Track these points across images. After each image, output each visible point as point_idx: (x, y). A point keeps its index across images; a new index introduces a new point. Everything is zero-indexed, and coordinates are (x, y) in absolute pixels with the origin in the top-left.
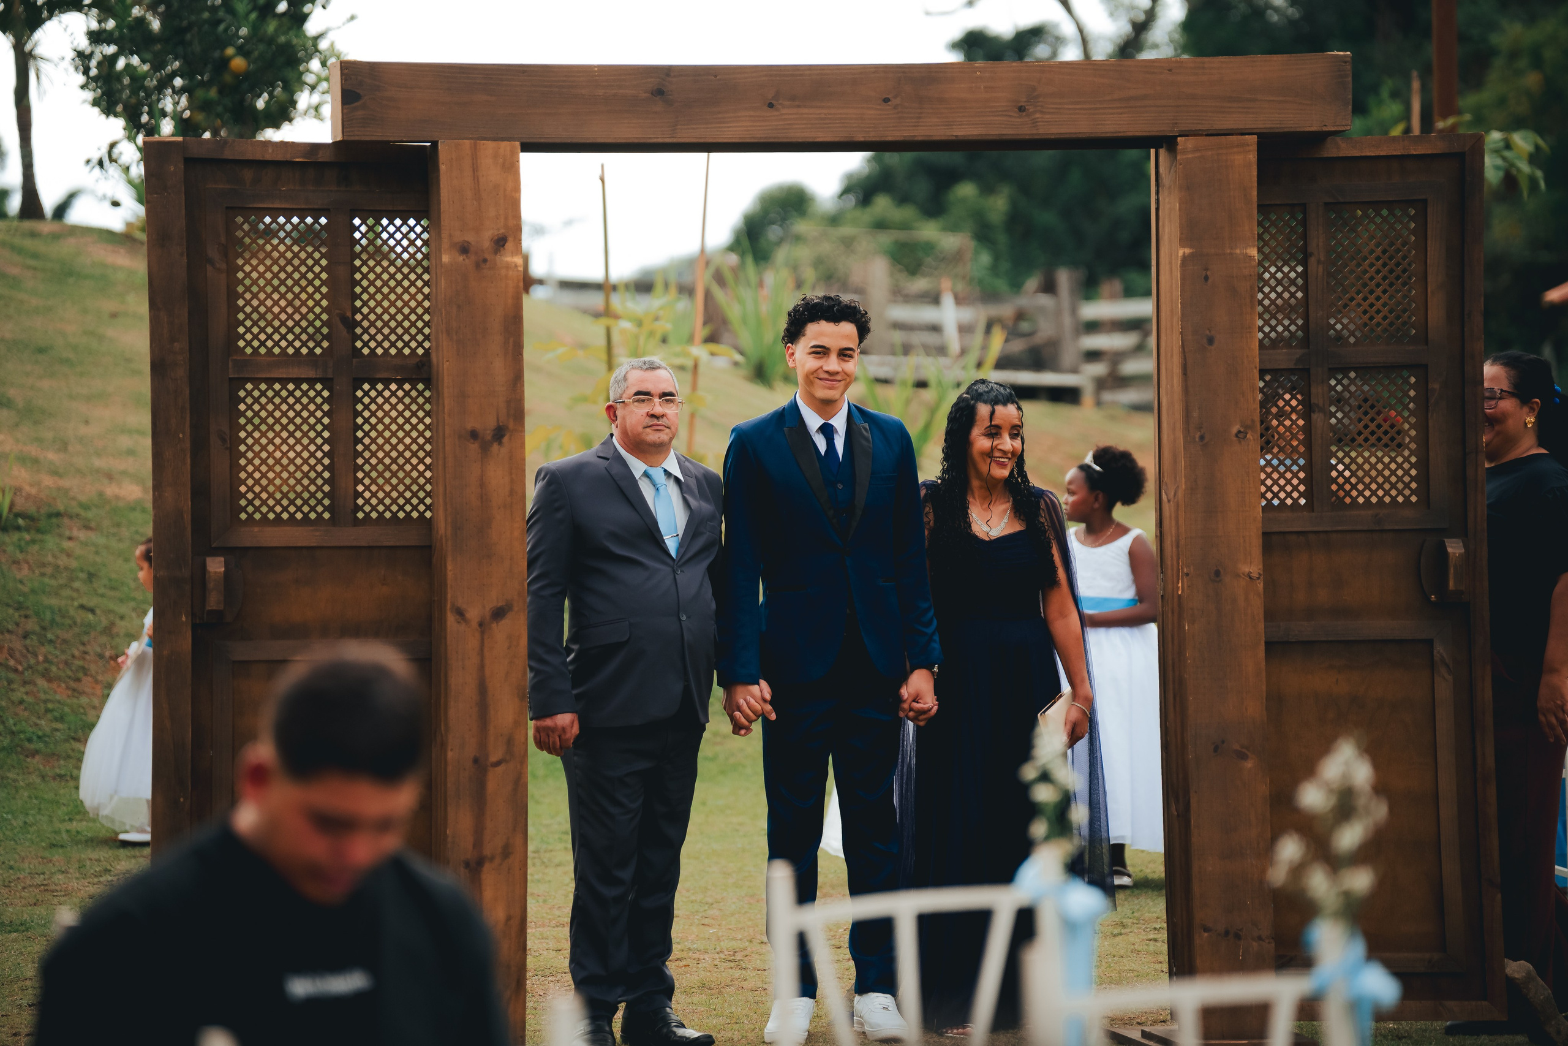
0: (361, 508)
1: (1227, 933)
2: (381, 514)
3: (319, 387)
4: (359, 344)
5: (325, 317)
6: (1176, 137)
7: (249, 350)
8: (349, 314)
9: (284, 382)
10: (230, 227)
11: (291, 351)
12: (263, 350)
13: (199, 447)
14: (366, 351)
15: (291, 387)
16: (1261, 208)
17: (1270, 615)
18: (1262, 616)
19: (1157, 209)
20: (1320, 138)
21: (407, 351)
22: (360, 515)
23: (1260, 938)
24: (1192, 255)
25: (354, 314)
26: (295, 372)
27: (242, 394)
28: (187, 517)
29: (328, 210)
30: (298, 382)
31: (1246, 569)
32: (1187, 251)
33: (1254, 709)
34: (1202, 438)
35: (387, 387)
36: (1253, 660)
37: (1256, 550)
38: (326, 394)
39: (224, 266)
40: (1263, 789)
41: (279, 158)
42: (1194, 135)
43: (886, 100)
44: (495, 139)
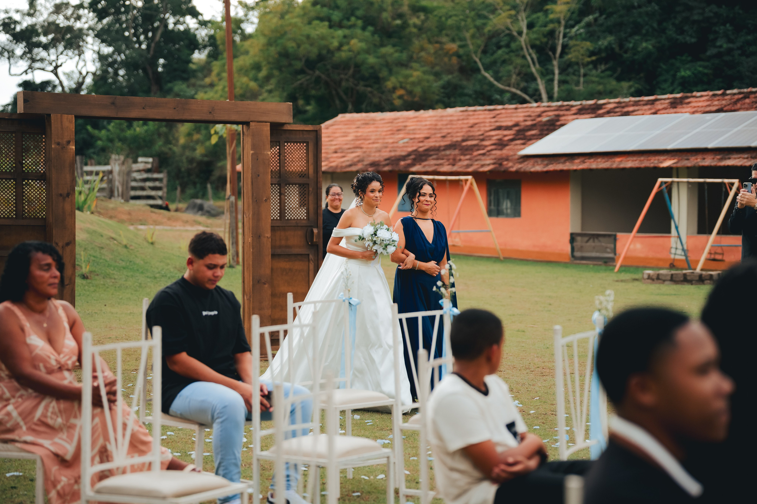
2: (30, 217)
3: (12, 181)
5: (14, 161)
6: (250, 122)
8: (21, 161)
11: (4, 170)
14: (26, 171)
15: (4, 180)
16: (271, 141)
17: (272, 248)
18: (270, 248)
19: (243, 141)
20: (283, 124)
21: (38, 172)
22: (24, 216)
24: (254, 153)
25: (23, 161)
26: (5, 176)
29: (16, 132)
30: (6, 179)
31: (267, 235)
33: (268, 272)
34: (256, 201)
35: (32, 181)
36: (268, 259)
37: (269, 231)
38: (14, 183)
40: (269, 292)
41: (1, 117)
42: (254, 122)
43: (175, 108)
44: (67, 114)
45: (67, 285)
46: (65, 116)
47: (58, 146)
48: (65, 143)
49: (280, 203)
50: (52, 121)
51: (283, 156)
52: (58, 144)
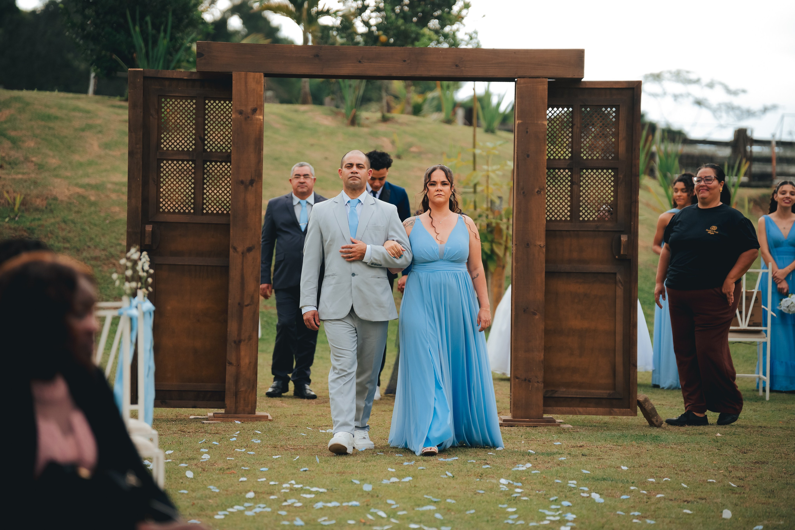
0: (205, 209)
1: (525, 380)
2: (212, 211)
3: (190, 163)
4: (206, 147)
5: (194, 137)
6: (516, 78)
7: (165, 149)
8: (202, 136)
9: (178, 161)
10: (160, 103)
11: (180, 149)
12: (170, 149)
13: (145, 184)
14: (209, 150)
15: (180, 162)
17: (547, 261)
18: (544, 261)
21: (224, 151)
22: (205, 211)
23: (538, 382)
24: (522, 123)
25: (204, 136)
26: (181, 157)
27: (162, 164)
28: (140, 210)
29: (196, 97)
30: (183, 161)
31: (539, 243)
32: (520, 121)
33: (540, 296)
34: (524, 193)
35: (216, 164)
36: (541, 278)
37: (543, 236)
38: (193, 165)
39: (156, 117)
40: (542, 326)
41: (178, 77)
42: (524, 78)
43: (405, 61)
44: (253, 72)
45: (247, 306)
46: (251, 75)
47: (239, 116)
48: (249, 111)
49: (571, 196)
50: (234, 82)
51: (577, 127)
52: (241, 113)
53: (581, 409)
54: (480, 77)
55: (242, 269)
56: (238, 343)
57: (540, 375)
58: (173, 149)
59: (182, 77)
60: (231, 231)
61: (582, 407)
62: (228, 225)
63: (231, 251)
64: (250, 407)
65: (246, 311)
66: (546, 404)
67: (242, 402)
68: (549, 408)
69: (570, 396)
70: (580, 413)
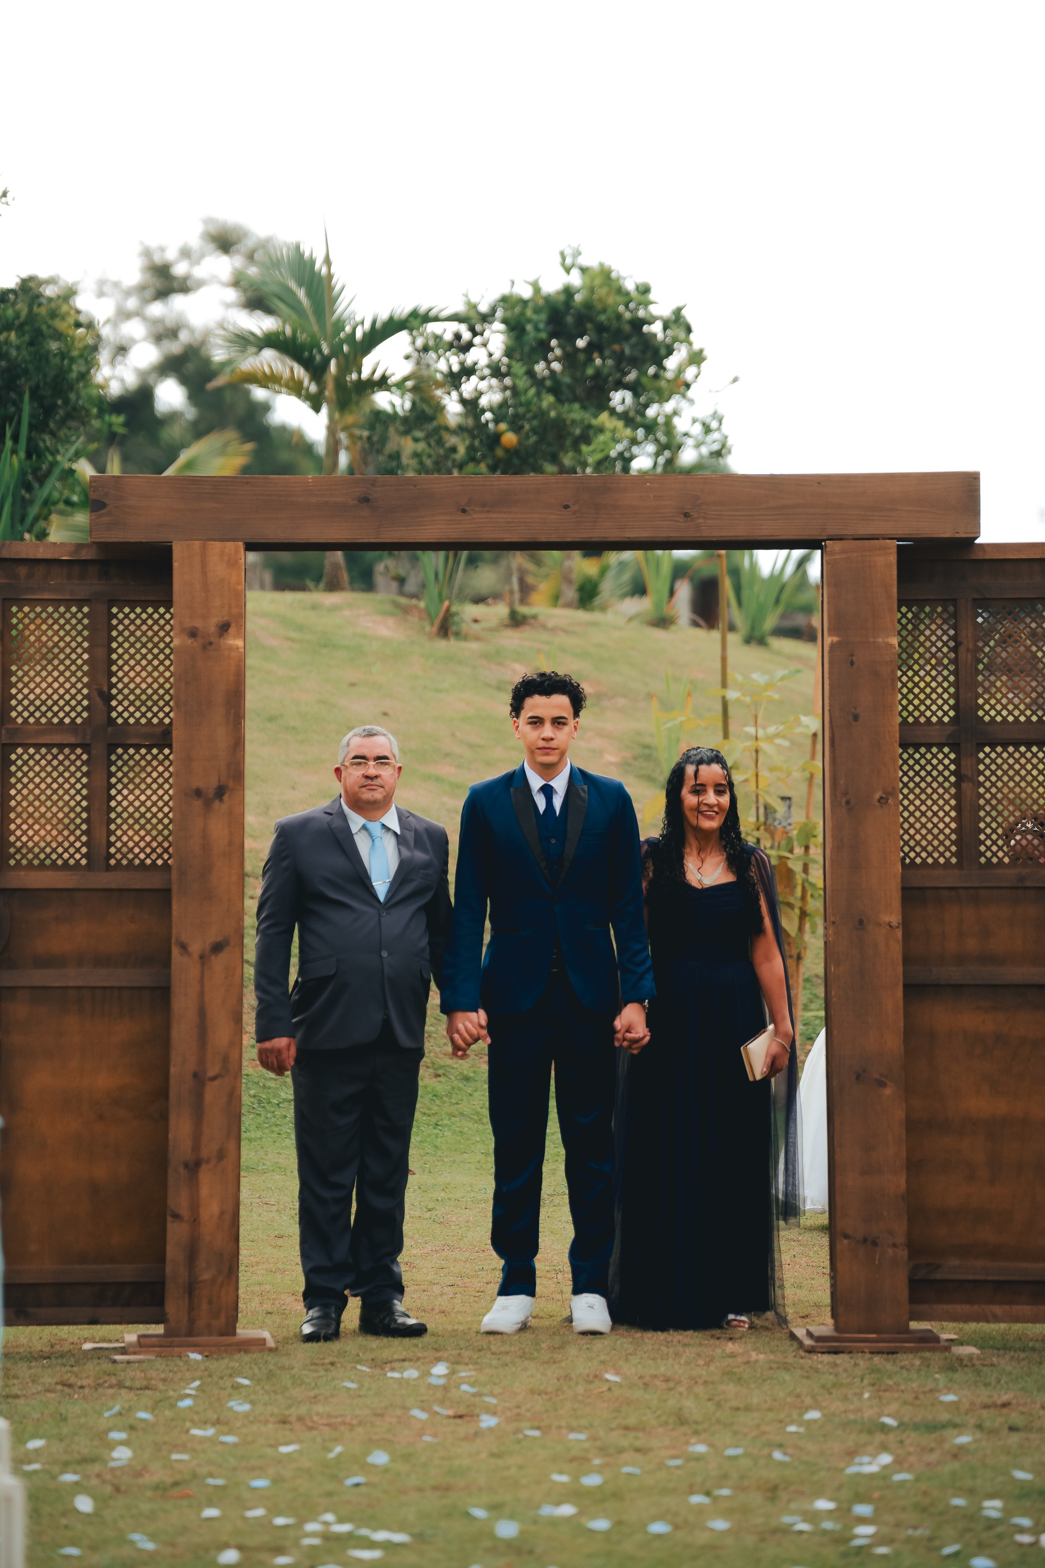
0: (113, 856)
1: (865, 1240)
2: (130, 862)
3: (79, 751)
4: (114, 714)
5: (85, 692)
6: (824, 540)
7: (20, 720)
8: (106, 689)
9: (49, 747)
10: (6, 616)
11: (55, 720)
12: (31, 720)
14: (120, 721)
15: (55, 751)
17: (907, 960)
18: (900, 961)
21: (156, 721)
22: (113, 862)
23: (894, 1245)
24: (839, 643)
25: (110, 689)
26: (58, 739)
27: (13, 757)
29: (90, 600)
30: (61, 747)
31: (886, 918)
32: (835, 639)
33: (893, 1042)
34: (848, 803)
35: (137, 752)
36: (893, 999)
37: (896, 902)
38: (85, 757)
39: (1, 649)
40: (899, 1114)
41: (48, 556)
42: (841, 539)
43: (566, 507)
44: (221, 540)
45: (214, 1078)
46: (215, 547)
47: (190, 641)
48: (212, 629)
49: (958, 808)
50: (176, 565)
51: (968, 650)
52: (193, 634)
53: (997, 1309)
54: (739, 539)
55: (202, 994)
56: (194, 1167)
57: (900, 1229)
58: (38, 720)
59: (56, 556)
60: (175, 906)
61: (1001, 1303)
62: (166, 893)
63: (175, 951)
64: (223, 1320)
65: (212, 1093)
66: (914, 1299)
67: (205, 1306)
68: (923, 1308)
69: (971, 1277)
70: (997, 1319)
